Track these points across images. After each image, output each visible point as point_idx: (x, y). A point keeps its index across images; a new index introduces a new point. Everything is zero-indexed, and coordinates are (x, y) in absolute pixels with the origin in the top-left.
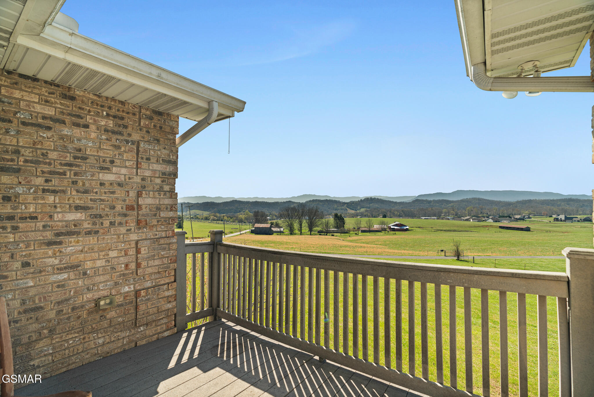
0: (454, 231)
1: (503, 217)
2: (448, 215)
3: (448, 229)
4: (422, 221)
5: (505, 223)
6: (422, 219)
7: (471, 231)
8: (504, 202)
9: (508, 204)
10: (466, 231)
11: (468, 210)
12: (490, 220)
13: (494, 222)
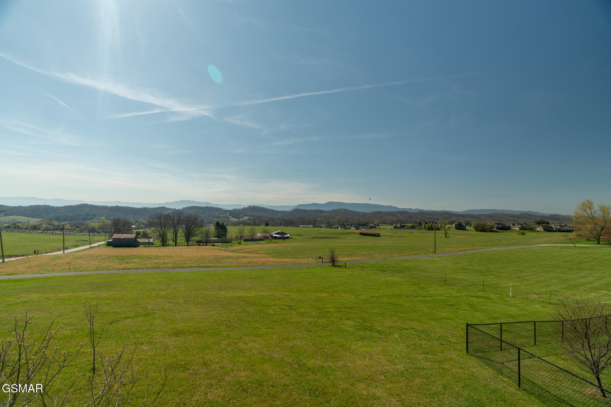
0: (327, 238)
1: (362, 225)
2: (322, 224)
3: (322, 236)
4: (301, 229)
5: (363, 230)
6: (300, 227)
7: (340, 238)
8: (362, 212)
9: (365, 214)
10: (336, 238)
11: (337, 219)
12: (353, 228)
13: (355, 229)
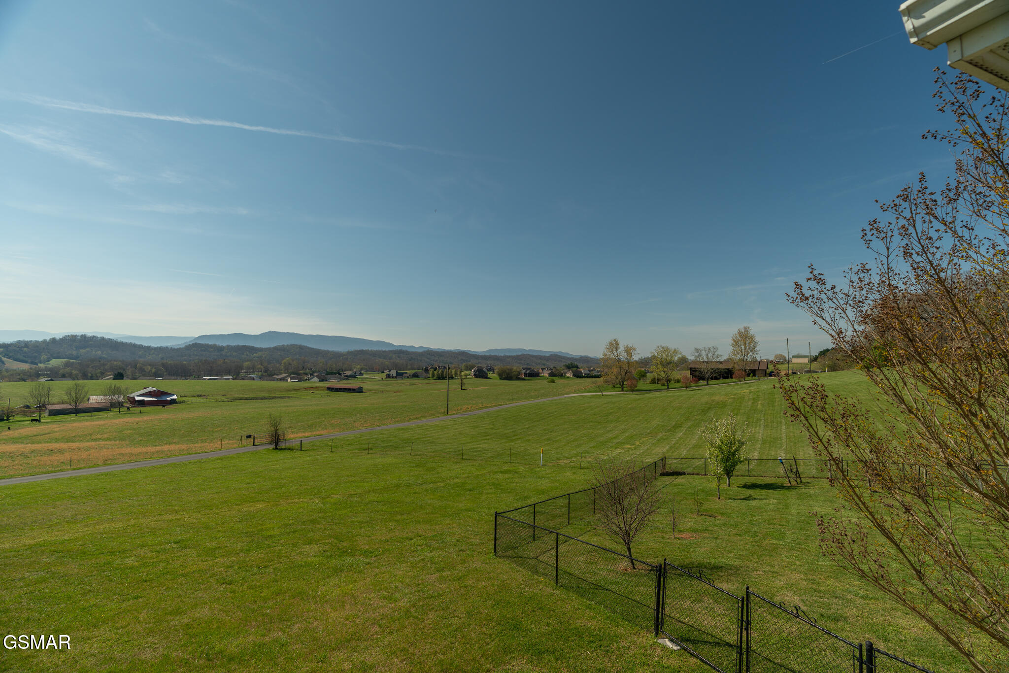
0: (263, 398)
1: (332, 373)
2: (253, 372)
3: (252, 395)
4: (207, 383)
5: (334, 383)
6: (205, 379)
7: (289, 397)
8: (332, 352)
10: (281, 398)
11: (285, 363)
12: (316, 379)
13: (320, 381)
